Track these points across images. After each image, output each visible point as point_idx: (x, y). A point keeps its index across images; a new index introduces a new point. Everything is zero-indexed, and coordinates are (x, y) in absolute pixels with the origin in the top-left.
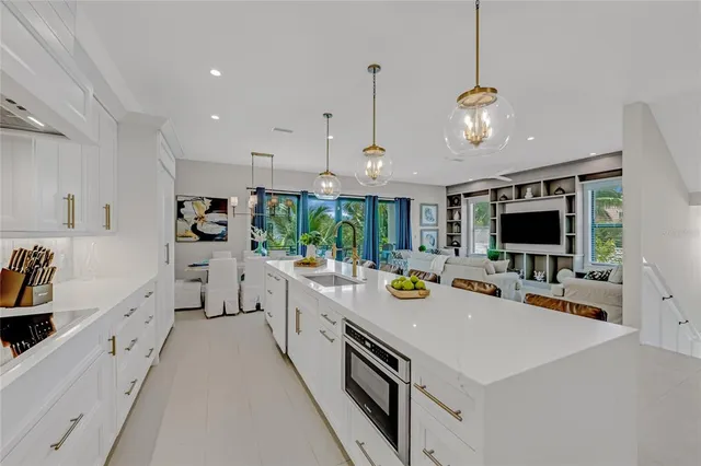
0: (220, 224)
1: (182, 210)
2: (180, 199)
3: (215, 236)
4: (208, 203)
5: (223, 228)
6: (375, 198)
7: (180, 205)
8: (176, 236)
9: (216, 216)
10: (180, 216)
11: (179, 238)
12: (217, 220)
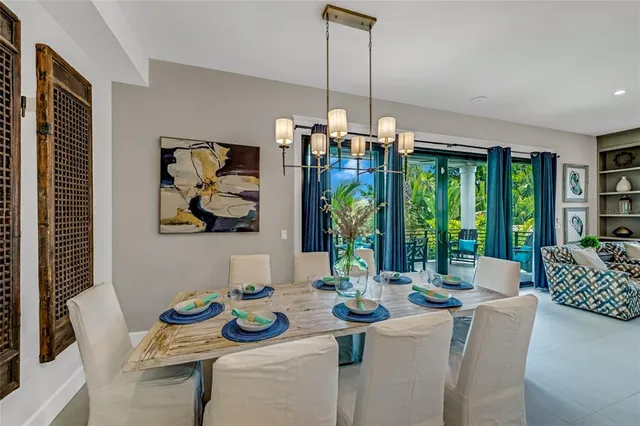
0: (245, 196)
1: (171, 168)
2: (167, 145)
3: (236, 220)
4: (222, 155)
5: (251, 206)
6: (507, 151)
7: (167, 156)
8: (160, 223)
9: (237, 182)
10: (166, 178)
11: (166, 224)
12: (239, 189)
